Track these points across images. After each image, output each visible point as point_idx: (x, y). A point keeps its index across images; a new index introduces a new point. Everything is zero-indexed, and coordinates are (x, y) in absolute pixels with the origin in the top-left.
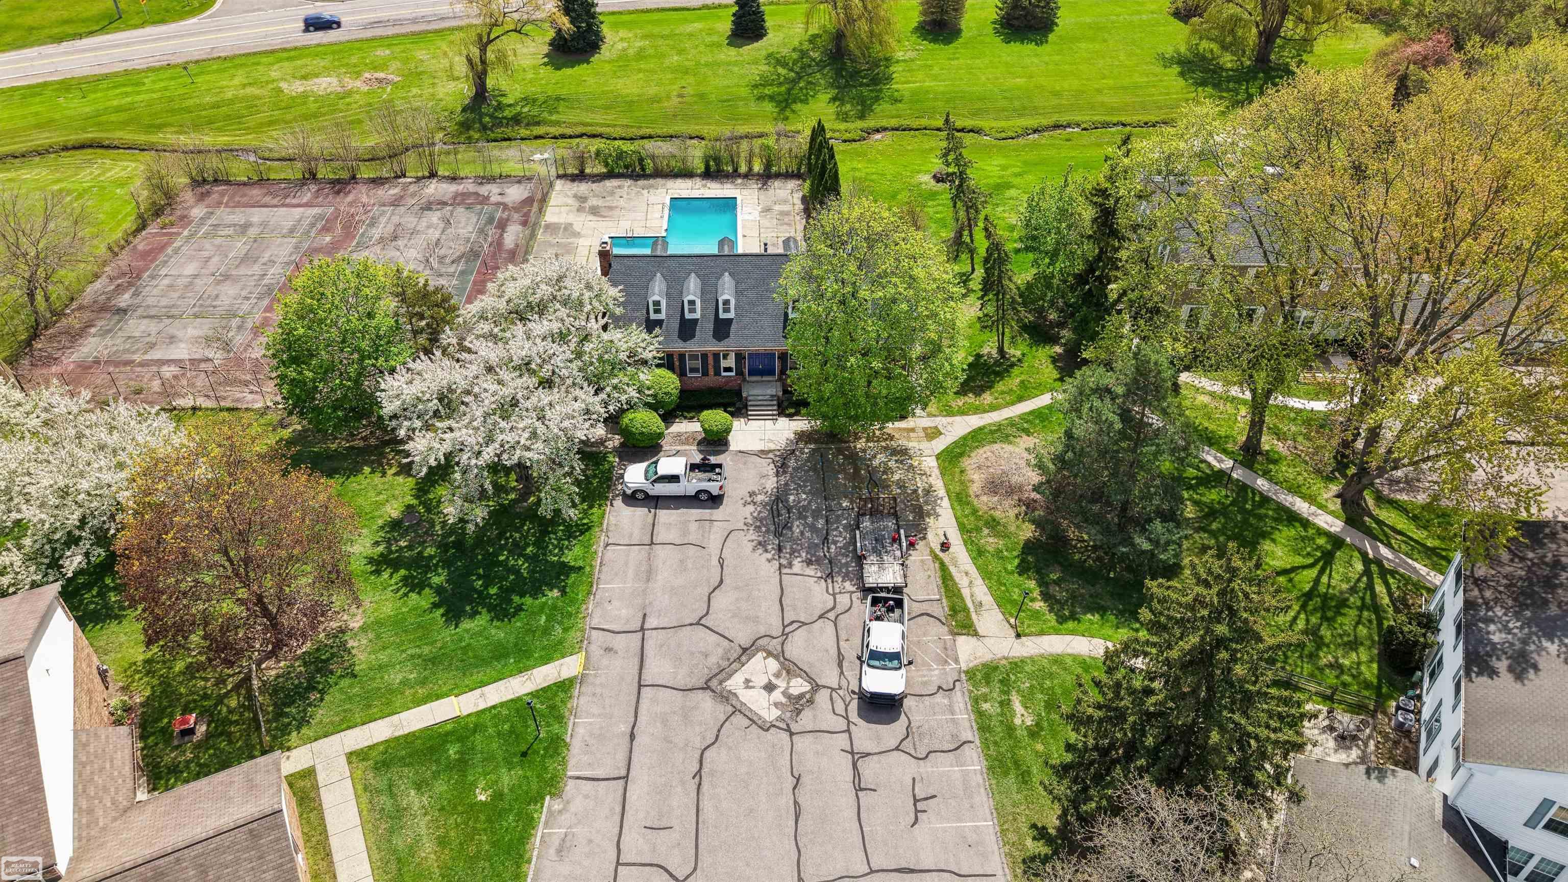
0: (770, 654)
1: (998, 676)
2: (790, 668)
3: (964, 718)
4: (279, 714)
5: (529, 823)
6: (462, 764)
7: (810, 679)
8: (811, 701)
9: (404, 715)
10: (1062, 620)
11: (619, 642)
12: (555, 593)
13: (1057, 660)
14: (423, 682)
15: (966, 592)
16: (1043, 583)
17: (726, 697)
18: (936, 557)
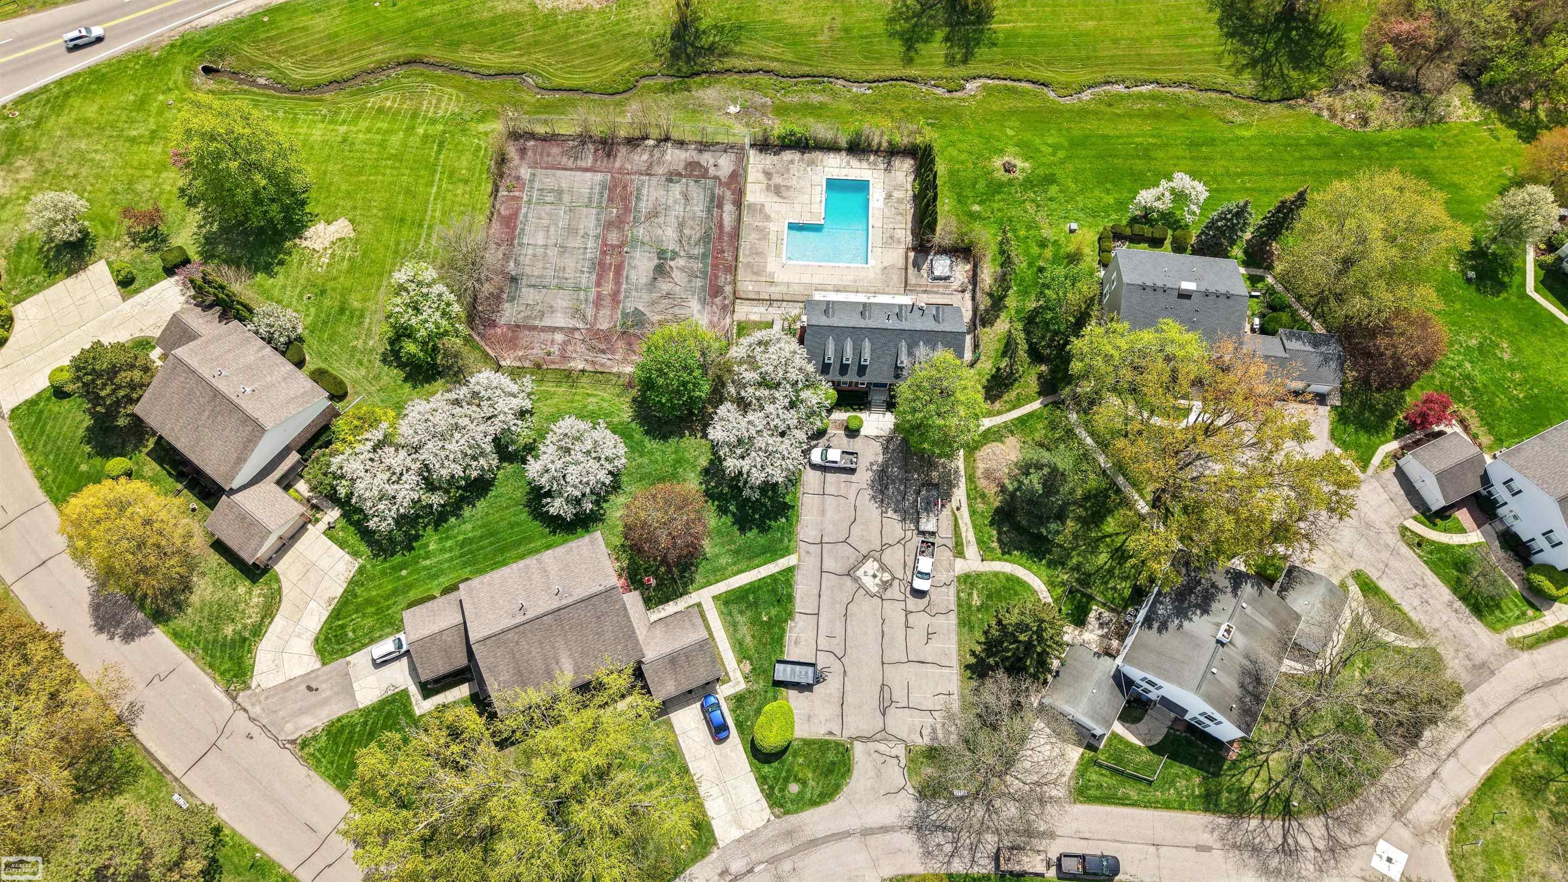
0: (875, 559)
1: (969, 581)
2: (883, 568)
3: (952, 598)
4: (682, 577)
5: (783, 631)
6: (755, 604)
7: (892, 574)
8: (891, 585)
9: (730, 580)
10: (1003, 553)
11: (812, 548)
12: (784, 520)
13: (996, 574)
14: (734, 564)
15: (964, 535)
16: (999, 533)
17: (856, 580)
18: (954, 513)
